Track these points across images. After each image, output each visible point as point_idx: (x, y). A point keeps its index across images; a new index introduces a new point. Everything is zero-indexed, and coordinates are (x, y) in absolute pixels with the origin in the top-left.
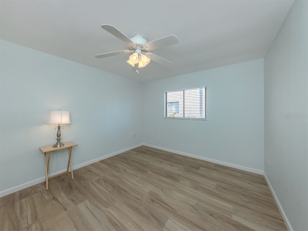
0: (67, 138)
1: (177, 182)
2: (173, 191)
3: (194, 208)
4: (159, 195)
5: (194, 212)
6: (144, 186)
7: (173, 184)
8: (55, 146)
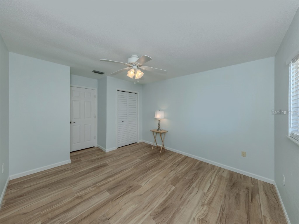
0: (163, 128)
1: (150, 215)
2: (137, 205)
3: (106, 219)
4: (134, 192)
5: (104, 216)
6: (148, 182)
7: (149, 209)
8: (158, 130)
